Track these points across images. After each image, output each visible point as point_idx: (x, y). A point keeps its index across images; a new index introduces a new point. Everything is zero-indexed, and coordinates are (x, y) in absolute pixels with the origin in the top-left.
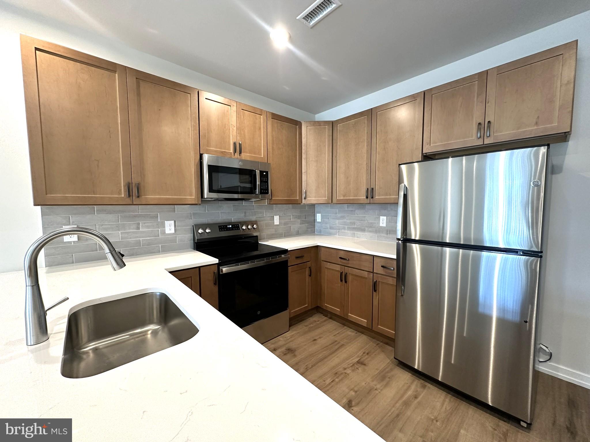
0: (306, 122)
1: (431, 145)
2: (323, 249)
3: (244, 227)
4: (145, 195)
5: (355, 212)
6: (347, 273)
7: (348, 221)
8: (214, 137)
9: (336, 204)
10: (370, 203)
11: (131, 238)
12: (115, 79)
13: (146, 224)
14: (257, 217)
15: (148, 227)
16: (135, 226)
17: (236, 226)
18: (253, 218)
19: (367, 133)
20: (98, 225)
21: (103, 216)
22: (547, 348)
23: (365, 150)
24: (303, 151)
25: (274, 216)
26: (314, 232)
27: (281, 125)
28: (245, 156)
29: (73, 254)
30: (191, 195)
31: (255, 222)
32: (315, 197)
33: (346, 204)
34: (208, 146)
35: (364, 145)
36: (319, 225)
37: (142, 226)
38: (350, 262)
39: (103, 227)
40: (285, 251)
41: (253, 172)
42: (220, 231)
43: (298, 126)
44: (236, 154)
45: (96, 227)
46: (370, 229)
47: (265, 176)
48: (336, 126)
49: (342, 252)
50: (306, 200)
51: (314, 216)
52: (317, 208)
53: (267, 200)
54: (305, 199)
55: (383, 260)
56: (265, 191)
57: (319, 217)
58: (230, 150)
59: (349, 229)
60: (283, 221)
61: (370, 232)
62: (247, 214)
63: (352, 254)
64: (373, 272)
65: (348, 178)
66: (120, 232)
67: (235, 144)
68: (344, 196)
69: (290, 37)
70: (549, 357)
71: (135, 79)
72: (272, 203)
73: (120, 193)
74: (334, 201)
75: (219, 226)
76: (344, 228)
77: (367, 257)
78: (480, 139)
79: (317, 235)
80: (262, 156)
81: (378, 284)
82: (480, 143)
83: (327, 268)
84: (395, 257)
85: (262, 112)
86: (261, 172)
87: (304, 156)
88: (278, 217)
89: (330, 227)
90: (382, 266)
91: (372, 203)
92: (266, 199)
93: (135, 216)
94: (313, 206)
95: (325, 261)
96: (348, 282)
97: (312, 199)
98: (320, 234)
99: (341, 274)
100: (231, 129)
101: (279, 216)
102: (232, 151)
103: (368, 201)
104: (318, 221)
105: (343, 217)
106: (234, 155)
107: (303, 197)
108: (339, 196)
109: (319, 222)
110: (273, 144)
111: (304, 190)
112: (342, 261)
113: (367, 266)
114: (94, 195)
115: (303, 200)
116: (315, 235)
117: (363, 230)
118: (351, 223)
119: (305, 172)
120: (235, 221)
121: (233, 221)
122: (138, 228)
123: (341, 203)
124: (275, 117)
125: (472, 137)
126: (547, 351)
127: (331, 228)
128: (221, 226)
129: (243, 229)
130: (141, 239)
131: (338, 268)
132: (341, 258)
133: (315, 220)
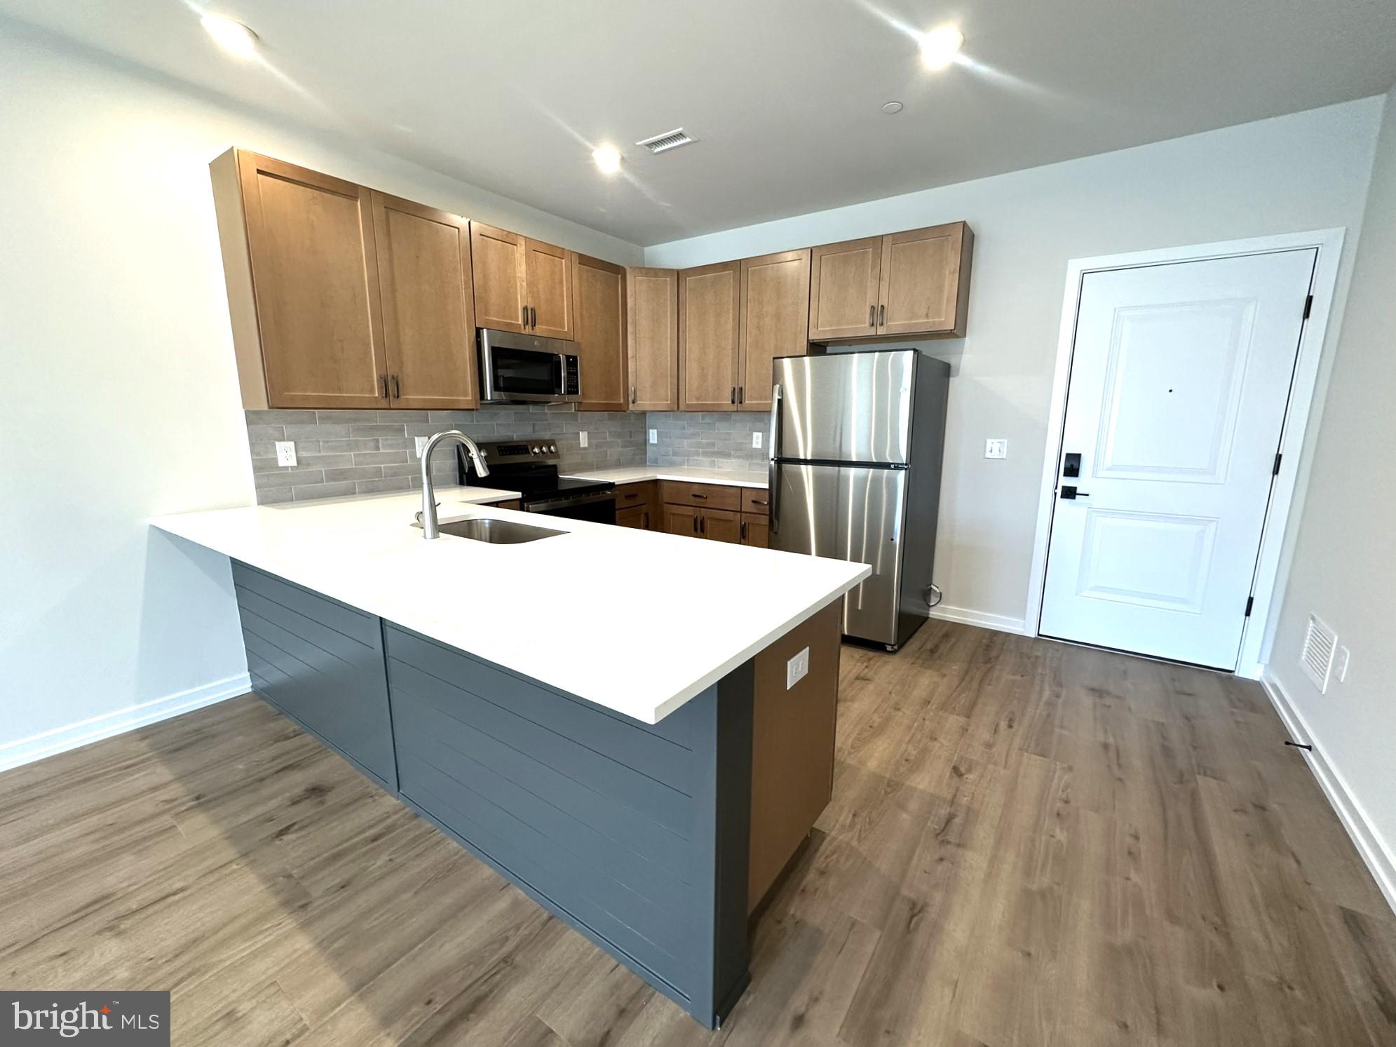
0: (634, 269)
1: (819, 329)
2: (665, 484)
3: (536, 450)
4: (406, 394)
5: (715, 426)
6: (703, 518)
7: (704, 441)
8: (494, 298)
9: (685, 411)
10: (737, 411)
11: (367, 464)
12: (357, 209)
13: (388, 442)
14: (553, 434)
15: (391, 446)
16: (372, 444)
17: (522, 448)
18: (547, 435)
19: (733, 298)
20: (323, 441)
21: (328, 427)
22: (937, 588)
23: (730, 325)
24: (629, 320)
25: (579, 433)
26: (646, 462)
27: (594, 276)
28: (541, 329)
29: (292, 487)
30: (466, 395)
31: (553, 442)
32: (650, 400)
33: (701, 413)
34: (486, 315)
35: (729, 318)
36: (654, 449)
37: (383, 446)
38: (708, 500)
39: (329, 444)
40: (611, 486)
41: (554, 357)
42: (500, 455)
43: (620, 276)
44: (527, 327)
45: (319, 446)
46: (738, 453)
47: (572, 362)
48: (684, 279)
49: (696, 486)
50: (636, 404)
51: (645, 433)
52: (649, 420)
53: (573, 404)
54: (634, 402)
55: (754, 493)
56: (573, 389)
57: (653, 436)
58: (518, 321)
59: (705, 454)
60: (594, 442)
61: (738, 457)
62: (537, 428)
63: (711, 488)
64: (741, 512)
65: (703, 369)
66: (352, 454)
67: (525, 309)
68: (698, 399)
69: (623, 159)
70: (939, 599)
71: (383, 209)
72: (581, 408)
73: (372, 391)
74: (682, 407)
75: (498, 447)
76: (698, 454)
77: (733, 490)
78: (872, 328)
79: (649, 466)
80: (566, 330)
81: (747, 526)
82: (871, 332)
83: (674, 514)
84: (766, 486)
85: (563, 253)
86: (568, 357)
87: (630, 329)
88: (586, 433)
89: (673, 453)
90: (753, 502)
91: (741, 411)
92: (571, 403)
93: (372, 428)
94: (644, 413)
95: (669, 503)
96: (705, 532)
97: (645, 403)
98: (656, 464)
99: (695, 520)
100: (518, 284)
101: (588, 433)
102: (520, 322)
103: (734, 408)
104: (651, 441)
105: (693, 435)
106: (525, 329)
107: (630, 400)
108: (689, 399)
109: (653, 445)
110: (581, 307)
111: (631, 389)
112: (697, 499)
113: (732, 503)
114: (340, 393)
115: (631, 405)
116: (645, 466)
117: (727, 455)
118: (708, 444)
119: (632, 357)
120: (519, 439)
121: (515, 439)
122: (378, 448)
123: (692, 410)
124: (584, 260)
125: (865, 323)
126: (938, 591)
127: (675, 454)
128: (501, 447)
129: (535, 453)
130: (382, 466)
131: (690, 511)
132: (694, 496)
133: (645, 441)
